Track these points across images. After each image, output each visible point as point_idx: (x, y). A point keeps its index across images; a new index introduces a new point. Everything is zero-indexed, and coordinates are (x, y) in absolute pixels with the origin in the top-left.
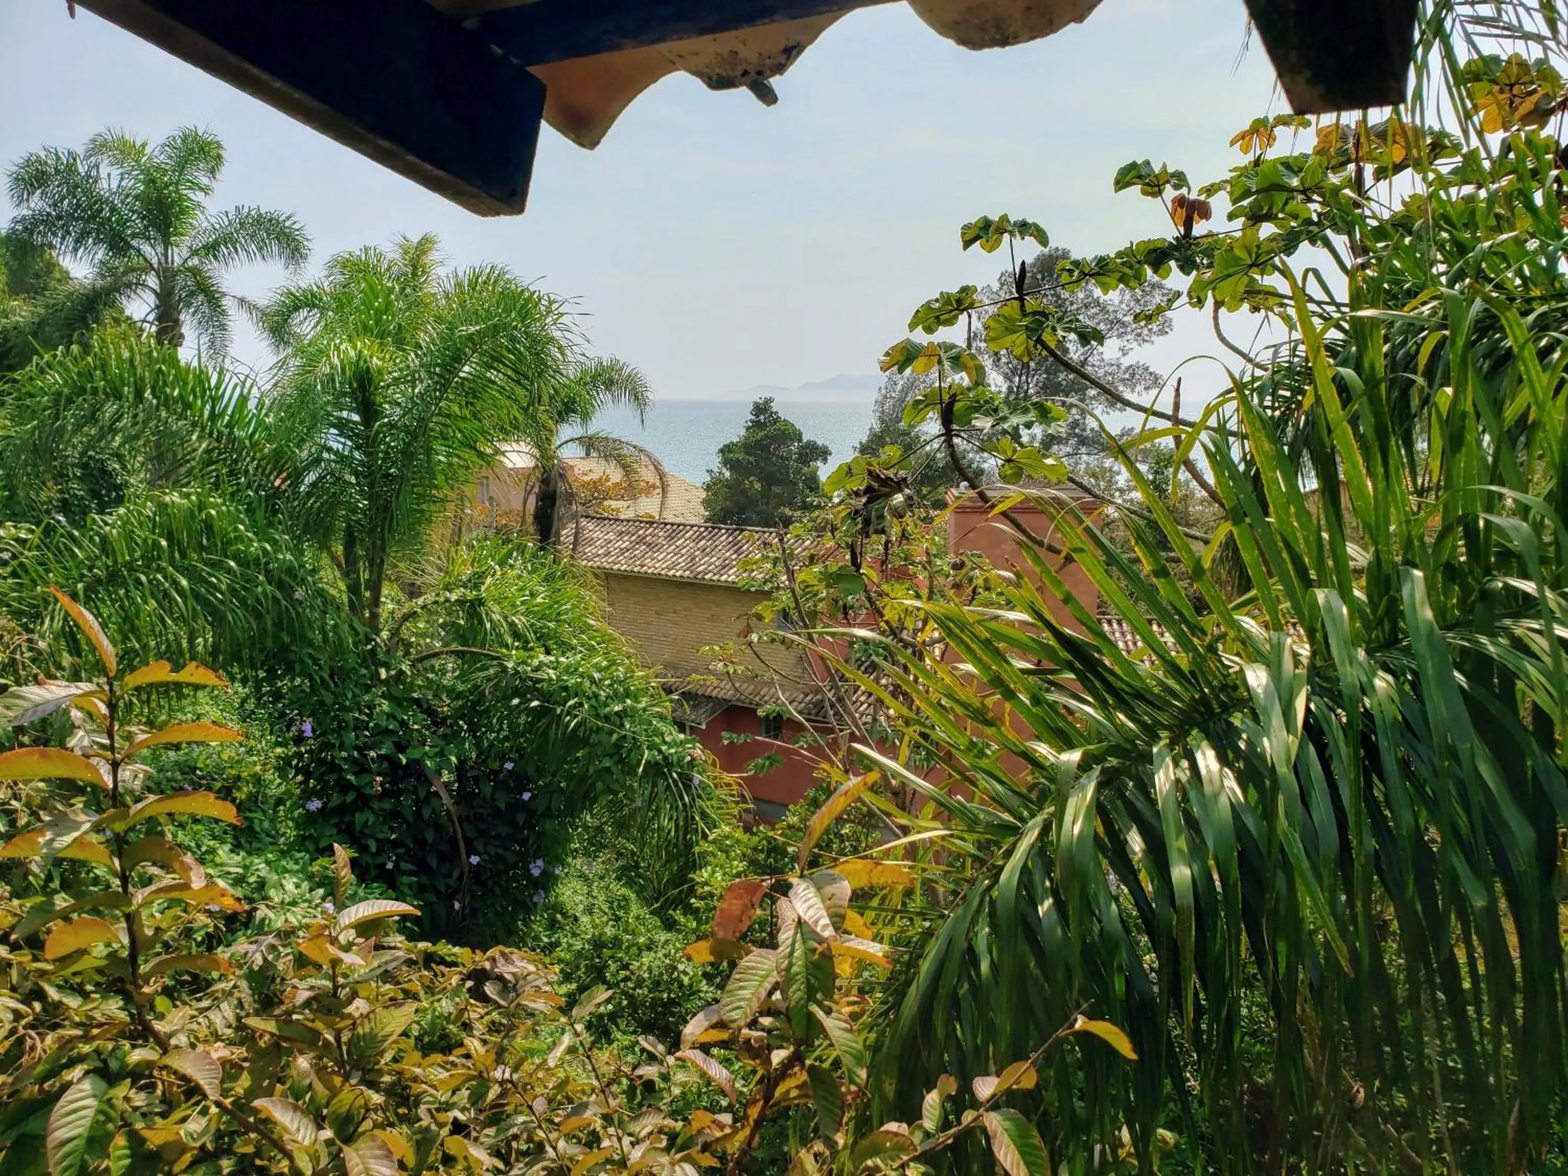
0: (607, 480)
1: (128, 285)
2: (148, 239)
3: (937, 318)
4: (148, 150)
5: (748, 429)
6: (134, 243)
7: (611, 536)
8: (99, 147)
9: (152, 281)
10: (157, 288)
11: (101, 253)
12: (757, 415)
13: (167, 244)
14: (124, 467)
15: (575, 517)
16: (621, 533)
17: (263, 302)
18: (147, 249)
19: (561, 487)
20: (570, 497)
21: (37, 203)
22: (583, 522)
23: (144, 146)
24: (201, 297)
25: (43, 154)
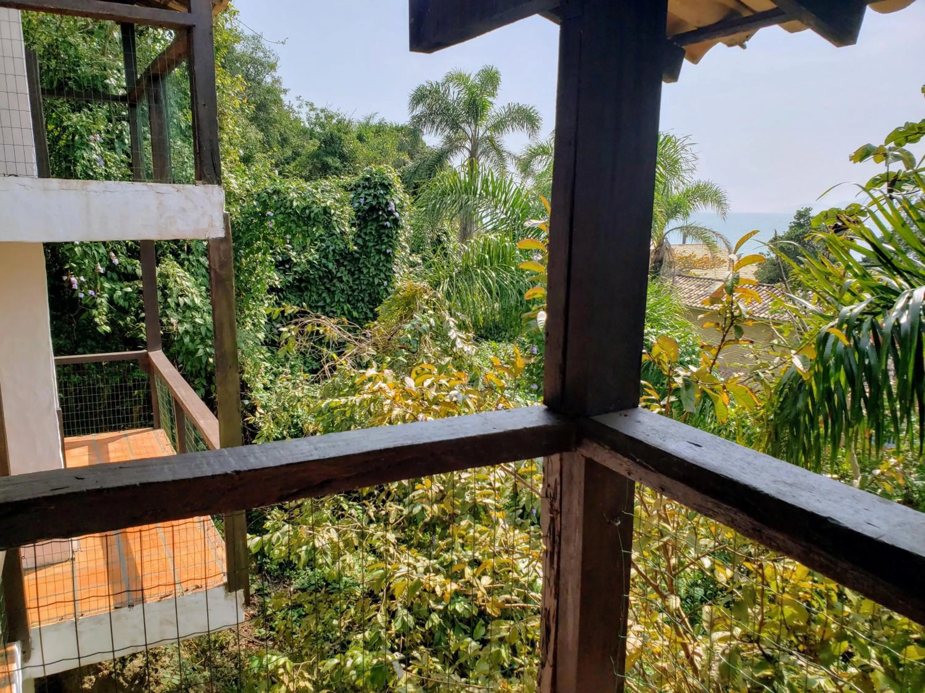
0: (695, 256)
1: (457, 147)
2: (468, 123)
3: (906, 137)
4: (471, 79)
5: (791, 227)
6: (463, 125)
7: (693, 287)
8: (449, 79)
9: (468, 145)
10: (470, 148)
11: (447, 131)
12: (799, 219)
13: (476, 125)
14: (448, 239)
15: (673, 275)
16: (699, 286)
17: (518, 155)
18: (467, 128)
19: (667, 258)
20: (671, 264)
21: (420, 109)
22: (677, 278)
23: (470, 75)
24: (494, 152)
25: (426, 84)
